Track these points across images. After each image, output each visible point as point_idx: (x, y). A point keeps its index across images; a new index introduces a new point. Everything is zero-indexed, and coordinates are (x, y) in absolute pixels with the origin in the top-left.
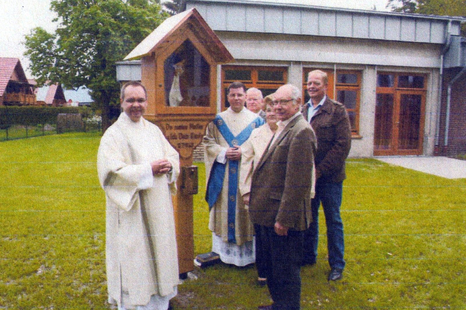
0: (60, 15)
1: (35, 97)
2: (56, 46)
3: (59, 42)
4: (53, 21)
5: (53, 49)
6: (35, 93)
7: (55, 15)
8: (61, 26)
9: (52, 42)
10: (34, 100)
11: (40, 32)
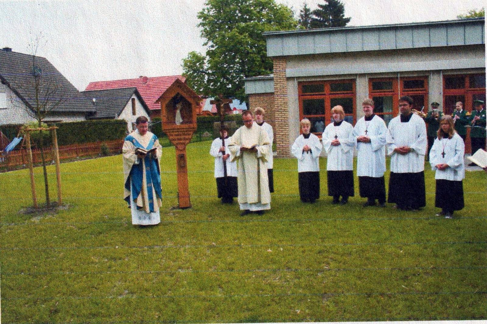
0: (209, 39)
1: (201, 107)
2: (206, 66)
3: (209, 62)
4: (203, 45)
5: (205, 67)
6: (201, 104)
7: (205, 40)
8: (210, 49)
9: (203, 63)
10: (200, 110)
11: (194, 55)
